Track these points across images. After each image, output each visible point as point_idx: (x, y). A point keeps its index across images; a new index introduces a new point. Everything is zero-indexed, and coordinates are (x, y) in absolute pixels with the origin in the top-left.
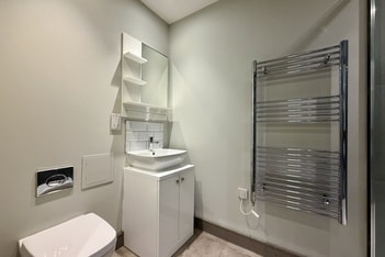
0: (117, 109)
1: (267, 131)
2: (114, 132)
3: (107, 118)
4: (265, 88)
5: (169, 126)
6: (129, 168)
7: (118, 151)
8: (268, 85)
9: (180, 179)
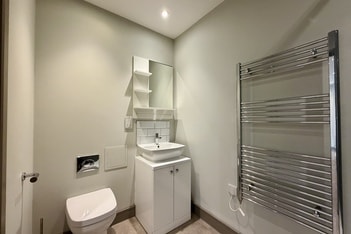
0: (129, 113)
1: (254, 131)
2: (127, 130)
3: (122, 120)
4: (252, 88)
5: (174, 123)
6: (139, 158)
7: (131, 144)
8: (253, 85)
9: (174, 170)
